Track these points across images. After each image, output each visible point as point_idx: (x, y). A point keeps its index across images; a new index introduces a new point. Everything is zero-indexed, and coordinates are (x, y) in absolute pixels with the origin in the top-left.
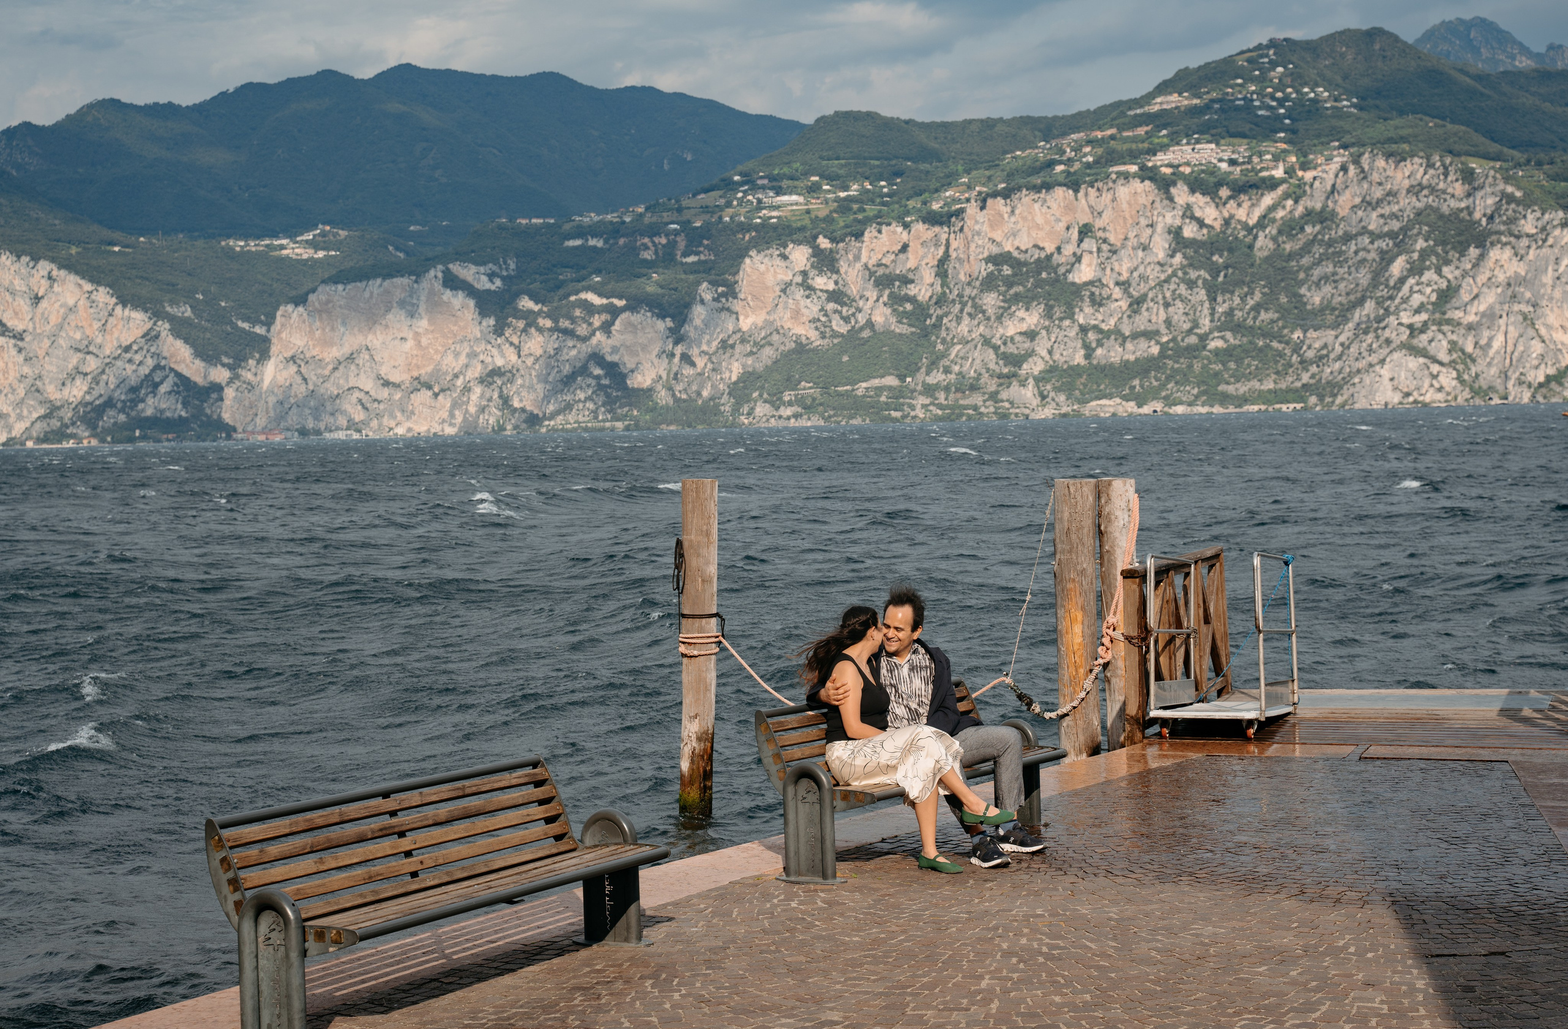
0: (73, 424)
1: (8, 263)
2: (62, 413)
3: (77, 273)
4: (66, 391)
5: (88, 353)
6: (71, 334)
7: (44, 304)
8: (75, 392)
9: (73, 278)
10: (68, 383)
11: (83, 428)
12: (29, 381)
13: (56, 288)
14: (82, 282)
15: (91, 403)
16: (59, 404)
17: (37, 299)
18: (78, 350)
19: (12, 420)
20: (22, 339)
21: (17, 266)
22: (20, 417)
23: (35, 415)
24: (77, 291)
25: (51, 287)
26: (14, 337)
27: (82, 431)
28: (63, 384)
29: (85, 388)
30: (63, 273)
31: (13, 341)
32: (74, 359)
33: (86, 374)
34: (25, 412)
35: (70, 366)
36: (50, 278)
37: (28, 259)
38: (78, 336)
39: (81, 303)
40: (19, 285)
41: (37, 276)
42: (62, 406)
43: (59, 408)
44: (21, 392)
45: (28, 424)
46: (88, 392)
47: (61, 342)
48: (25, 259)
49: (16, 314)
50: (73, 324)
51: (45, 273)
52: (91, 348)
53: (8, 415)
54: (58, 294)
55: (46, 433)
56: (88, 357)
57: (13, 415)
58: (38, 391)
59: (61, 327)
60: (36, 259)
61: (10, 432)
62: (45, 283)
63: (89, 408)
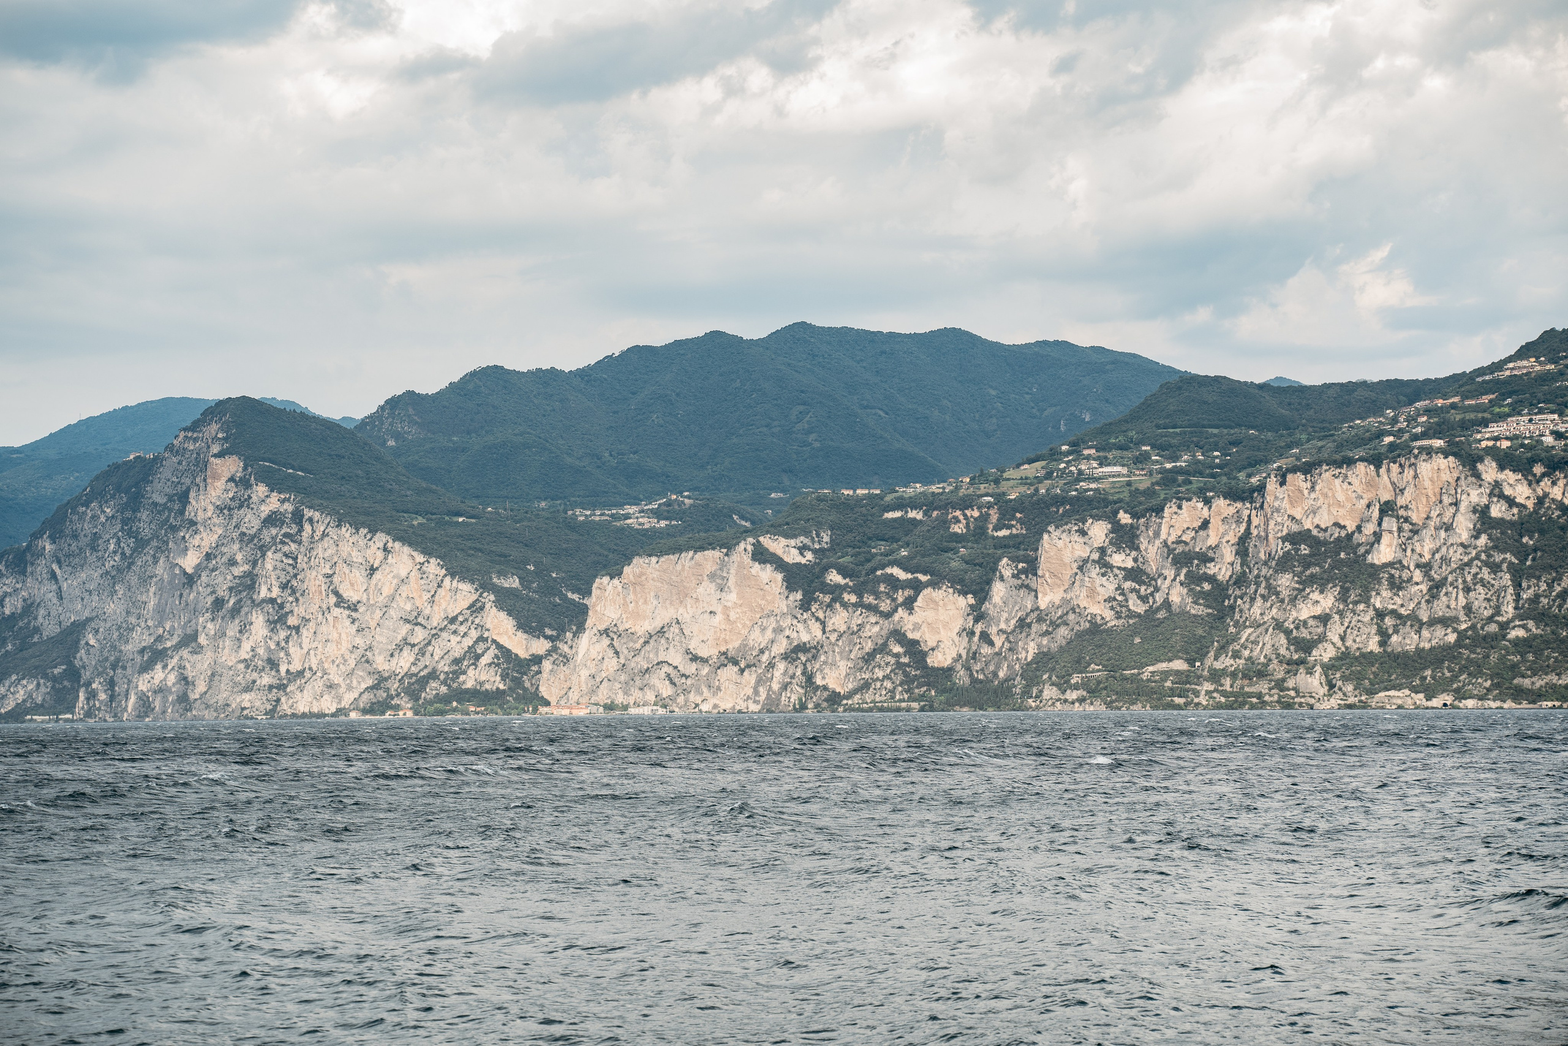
0: (398, 695)
1: (348, 535)
2: (388, 684)
3: (410, 545)
4: (394, 661)
5: (417, 624)
6: (402, 605)
7: (378, 575)
8: (402, 663)
9: (407, 550)
10: (396, 654)
11: (406, 699)
12: (360, 652)
13: (390, 560)
14: (415, 554)
15: (416, 675)
16: (386, 675)
17: (373, 570)
18: (407, 621)
19: (342, 690)
20: (356, 610)
21: (355, 538)
22: (350, 688)
23: (364, 686)
24: (410, 562)
25: (386, 558)
26: (349, 608)
27: (405, 702)
28: (392, 655)
29: (412, 659)
30: (397, 545)
31: (347, 612)
32: (405, 629)
33: (413, 646)
34: (355, 683)
35: (400, 637)
36: (385, 549)
37: (366, 531)
38: (408, 607)
39: (412, 574)
40: (357, 557)
41: (374, 548)
42: (390, 677)
43: (386, 679)
44: (352, 663)
45: (356, 695)
46: (414, 664)
47: (392, 612)
48: (363, 531)
49: (352, 585)
50: (404, 595)
51: (381, 545)
52: (420, 620)
53: (338, 685)
54: (391, 565)
55: (373, 704)
56: (417, 628)
57: (343, 685)
58: (367, 661)
59: (392, 598)
60: (373, 531)
61: (340, 702)
62: (380, 555)
63: (414, 679)
